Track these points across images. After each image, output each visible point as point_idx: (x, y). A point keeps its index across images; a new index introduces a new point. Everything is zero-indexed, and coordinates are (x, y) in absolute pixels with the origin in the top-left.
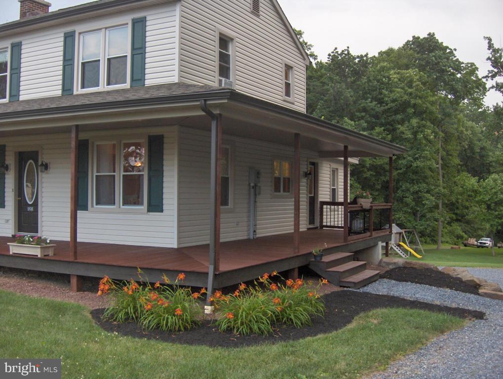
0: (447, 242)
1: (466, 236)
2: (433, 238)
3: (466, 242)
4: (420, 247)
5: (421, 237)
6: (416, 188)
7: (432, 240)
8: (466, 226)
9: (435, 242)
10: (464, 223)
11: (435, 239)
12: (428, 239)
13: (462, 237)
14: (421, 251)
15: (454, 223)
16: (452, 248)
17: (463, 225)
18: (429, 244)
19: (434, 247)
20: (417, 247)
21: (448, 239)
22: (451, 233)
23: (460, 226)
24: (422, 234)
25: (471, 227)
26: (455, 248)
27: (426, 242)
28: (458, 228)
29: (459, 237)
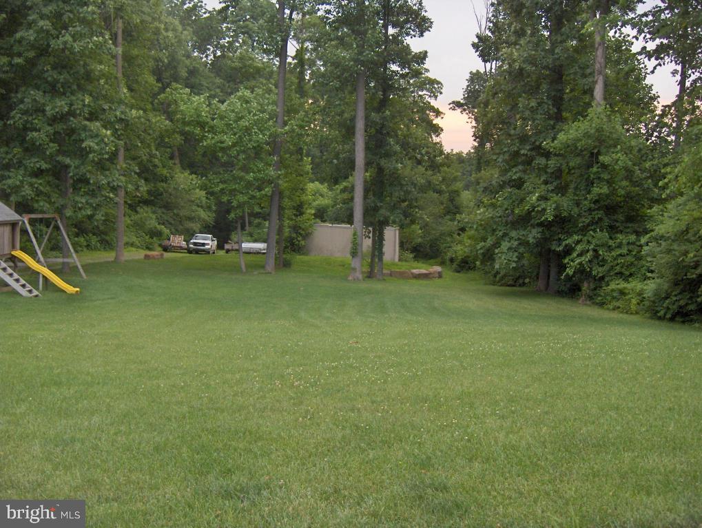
0: (132, 245)
1: (166, 231)
2: (104, 236)
3: (166, 243)
4: (75, 259)
5: (77, 235)
6: (61, 104)
7: (102, 241)
8: (163, 213)
9: (107, 245)
10: (160, 207)
11: (108, 238)
12: (94, 240)
13: (158, 234)
14: (77, 267)
15: (141, 207)
16: (147, 257)
17: (159, 211)
18: (96, 249)
19: (109, 256)
20: (66, 260)
21: (134, 239)
22: (138, 226)
23: (154, 212)
24: (80, 229)
25: (174, 214)
26: (153, 257)
27: (88, 246)
28: (150, 217)
29: (155, 234)
